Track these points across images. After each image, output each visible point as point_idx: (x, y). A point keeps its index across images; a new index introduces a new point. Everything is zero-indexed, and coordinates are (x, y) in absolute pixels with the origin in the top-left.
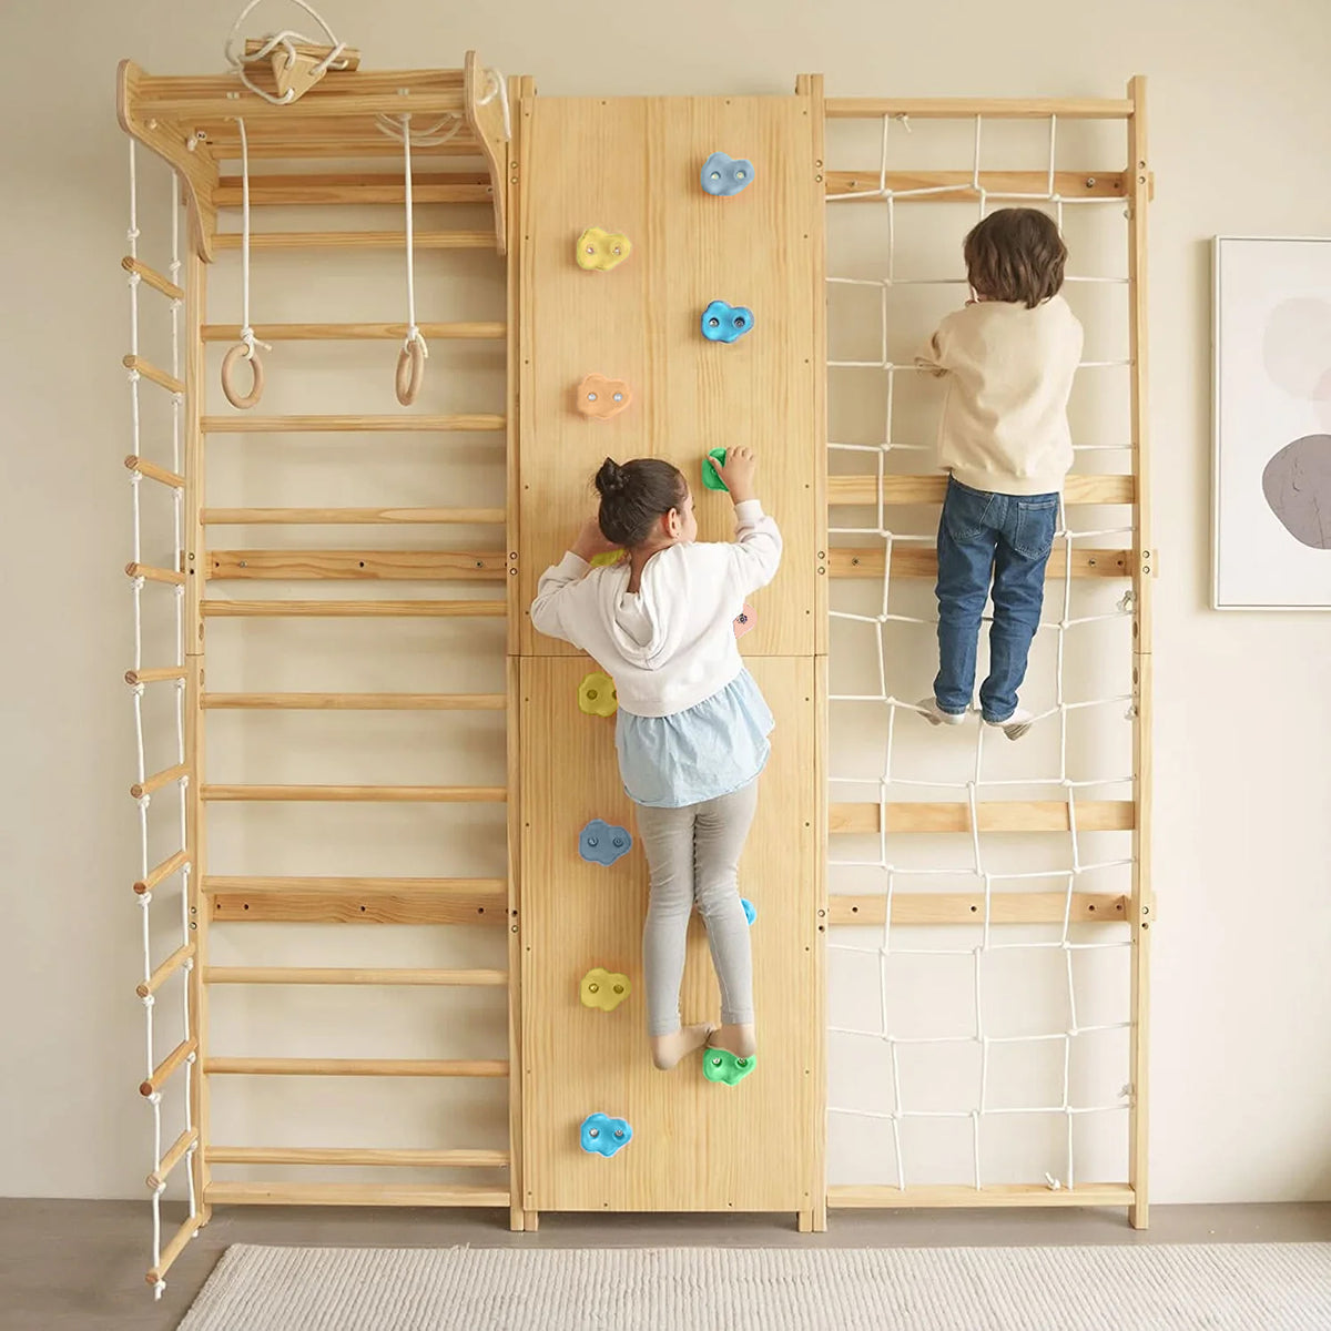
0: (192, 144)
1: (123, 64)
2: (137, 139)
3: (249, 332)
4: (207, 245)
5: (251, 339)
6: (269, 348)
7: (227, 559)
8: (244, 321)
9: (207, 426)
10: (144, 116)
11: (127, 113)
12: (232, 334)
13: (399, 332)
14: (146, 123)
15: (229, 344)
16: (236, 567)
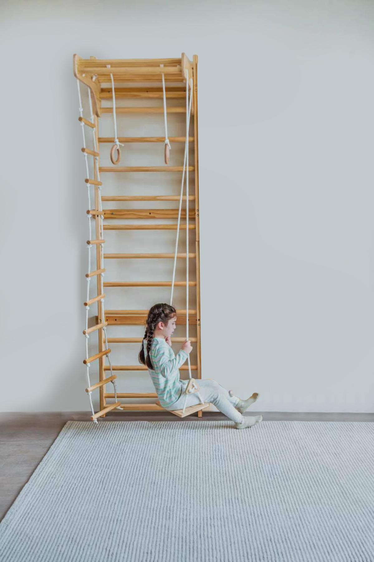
0: (94, 79)
1: (75, 55)
2: (79, 80)
3: (117, 140)
4: (99, 112)
5: (118, 143)
6: (123, 145)
7: (109, 212)
8: (115, 136)
9: (101, 170)
10: (82, 72)
11: (77, 72)
12: (111, 141)
13: (162, 140)
14: (82, 75)
15: (111, 144)
16: (111, 215)
